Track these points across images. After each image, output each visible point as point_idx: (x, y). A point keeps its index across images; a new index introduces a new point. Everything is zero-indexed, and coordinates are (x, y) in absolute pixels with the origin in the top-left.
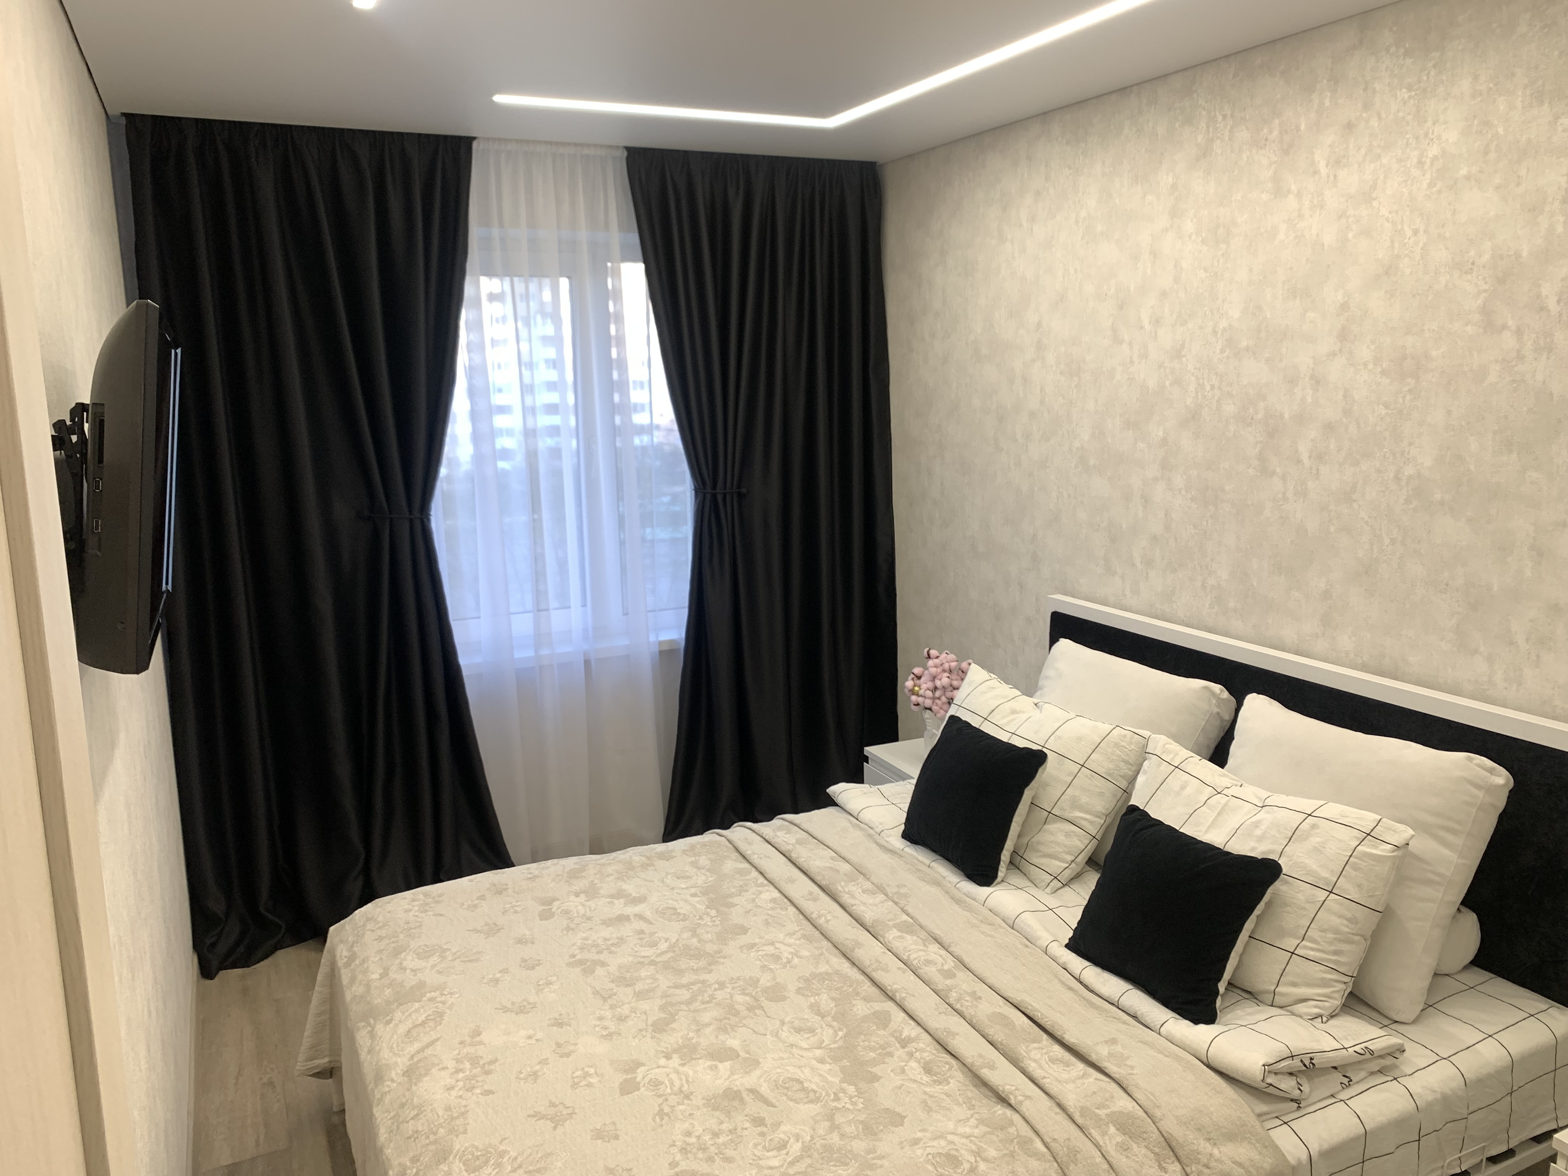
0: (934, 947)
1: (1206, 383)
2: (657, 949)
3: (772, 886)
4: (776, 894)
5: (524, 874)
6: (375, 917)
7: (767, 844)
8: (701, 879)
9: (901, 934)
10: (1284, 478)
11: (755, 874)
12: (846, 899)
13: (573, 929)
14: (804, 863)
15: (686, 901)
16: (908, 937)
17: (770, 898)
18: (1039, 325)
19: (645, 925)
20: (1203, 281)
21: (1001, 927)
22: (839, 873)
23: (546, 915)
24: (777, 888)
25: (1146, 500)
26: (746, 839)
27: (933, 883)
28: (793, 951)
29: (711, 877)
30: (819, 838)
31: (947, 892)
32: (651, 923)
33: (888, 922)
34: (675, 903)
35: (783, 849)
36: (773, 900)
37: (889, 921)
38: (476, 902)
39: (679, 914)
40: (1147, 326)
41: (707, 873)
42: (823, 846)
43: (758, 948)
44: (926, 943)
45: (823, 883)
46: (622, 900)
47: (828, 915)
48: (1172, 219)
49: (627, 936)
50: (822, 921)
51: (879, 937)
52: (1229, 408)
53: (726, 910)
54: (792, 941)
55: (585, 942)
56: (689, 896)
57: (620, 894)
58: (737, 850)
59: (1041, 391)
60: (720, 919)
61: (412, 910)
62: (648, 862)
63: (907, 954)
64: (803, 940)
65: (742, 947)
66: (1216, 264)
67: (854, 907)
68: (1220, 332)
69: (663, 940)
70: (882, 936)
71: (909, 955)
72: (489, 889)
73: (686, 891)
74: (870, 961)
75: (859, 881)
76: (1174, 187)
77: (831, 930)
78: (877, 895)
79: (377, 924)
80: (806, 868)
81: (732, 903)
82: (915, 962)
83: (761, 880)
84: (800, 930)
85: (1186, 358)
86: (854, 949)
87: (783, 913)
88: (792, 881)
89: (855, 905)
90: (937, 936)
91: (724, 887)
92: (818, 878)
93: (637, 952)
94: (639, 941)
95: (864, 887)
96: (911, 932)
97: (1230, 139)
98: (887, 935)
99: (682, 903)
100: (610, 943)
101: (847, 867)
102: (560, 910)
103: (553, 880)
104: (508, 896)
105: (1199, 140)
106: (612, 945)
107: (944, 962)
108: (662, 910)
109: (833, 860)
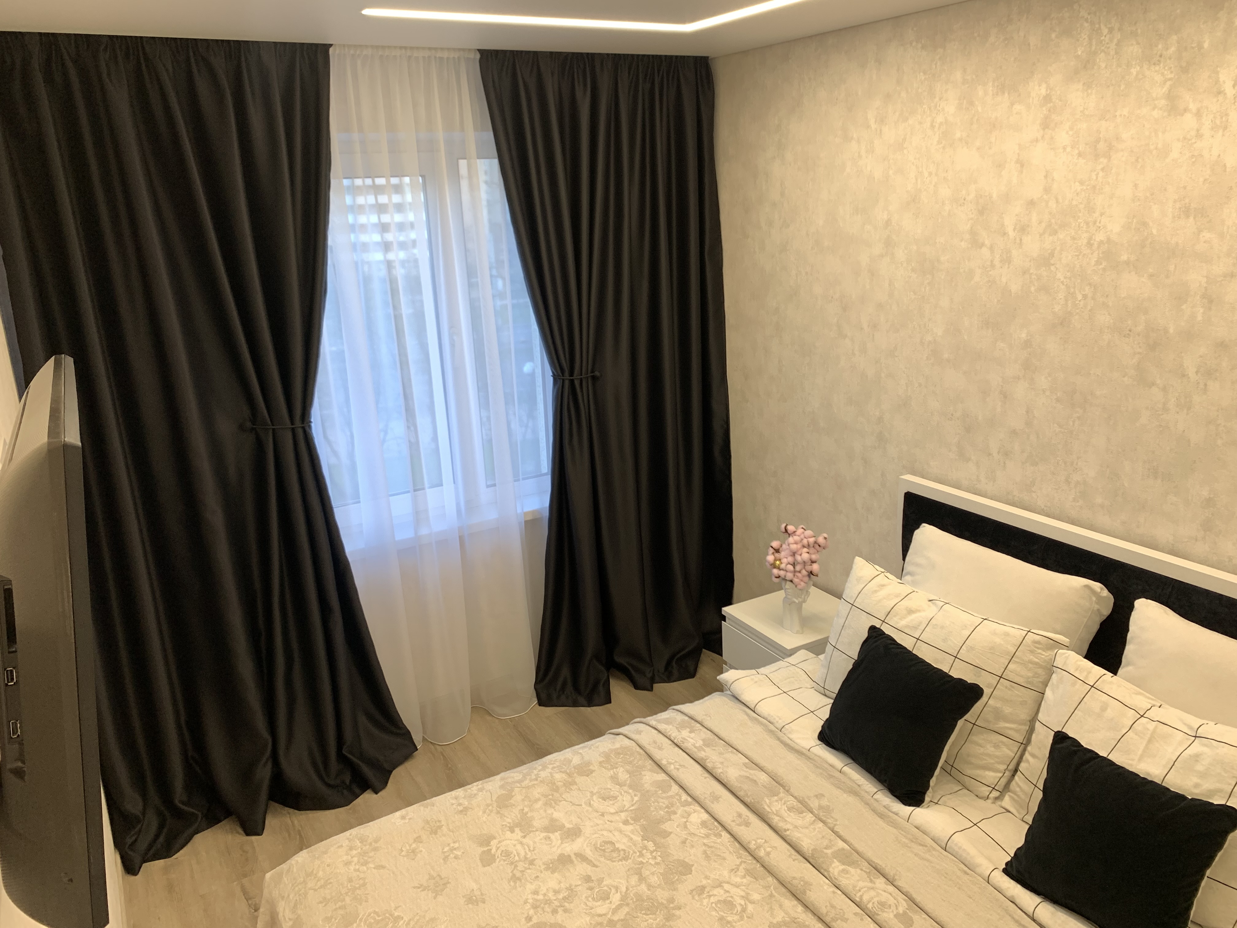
0: (880, 882)
1: (1077, 292)
2: (611, 902)
3: (697, 804)
4: (705, 816)
5: (454, 806)
6: (315, 872)
7: (677, 749)
8: (627, 799)
9: (843, 867)
10: (1164, 389)
11: (675, 788)
12: (775, 820)
13: (519, 879)
14: (722, 774)
15: (621, 831)
16: (852, 870)
17: (699, 821)
18: (888, 223)
19: (589, 868)
20: (1077, 194)
21: (934, 849)
22: (757, 784)
23: (488, 859)
24: (703, 808)
25: (1005, 396)
26: (655, 742)
27: (850, 792)
28: (743, 894)
29: (635, 795)
30: (726, 739)
31: (868, 804)
32: (597, 866)
33: (825, 851)
34: (610, 835)
35: (695, 756)
36: (704, 824)
37: (826, 848)
38: (414, 846)
39: (618, 850)
40: (1011, 234)
41: (631, 791)
42: (732, 749)
43: (708, 892)
44: (872, 878)
45: (748, 800)
46: (557, 834)
47: (766, 844)
48: (1044, 129)
49: (576, 886)
50: (762, 853)
51: (822, 871)
52: (1104, 318)
53: (663, 840)
54: (738, 880)
55: (536, 897)
56: (621, 825)
57: (552, 827)
58: (651, 757)
59: (890, 285)
60: (659, 853)
61: (353, 862)
62: (570, 780)
63: (858, 895)
64: (748, 878)
65: (692, 891)
66: (1095, 178)
67: (788, 833)
68: (1096, 245)
69: (613, 891)
70: (825, 870)
71: (861, 896)
72: (423, 828)
73: (616, 818)
74: (826, 907)
75: (782, 795)
76: (1047, 98)
77: (775, 866)
78: (804, 814)
79: (318, 881)
80: (725, 781)
81: (665, 831)
82: (870, 906)
83: (684, 797)
84: (741, 863)
85: (1055, 267)
86: (805, 892)
87: (719, 841)
88: (716, 798)
89: (788, 830)
90: (879, 867)
91: (652, 809)
92: (741, 794)
93: (592, 908)
94: (589, 892)
95: (788, 803)
96: (853, 864)
97: (1117, 53)
98: (831, 869)
99: (616, 833)
100: (561, 896)
101: (763, 777)
102: (499, 852)
103: (484, 812)
104: (444, 835)
105: (1079, 53)
106: (565, 898)
107: (895, 902)
108: (601, 846)
109: (747, 767)
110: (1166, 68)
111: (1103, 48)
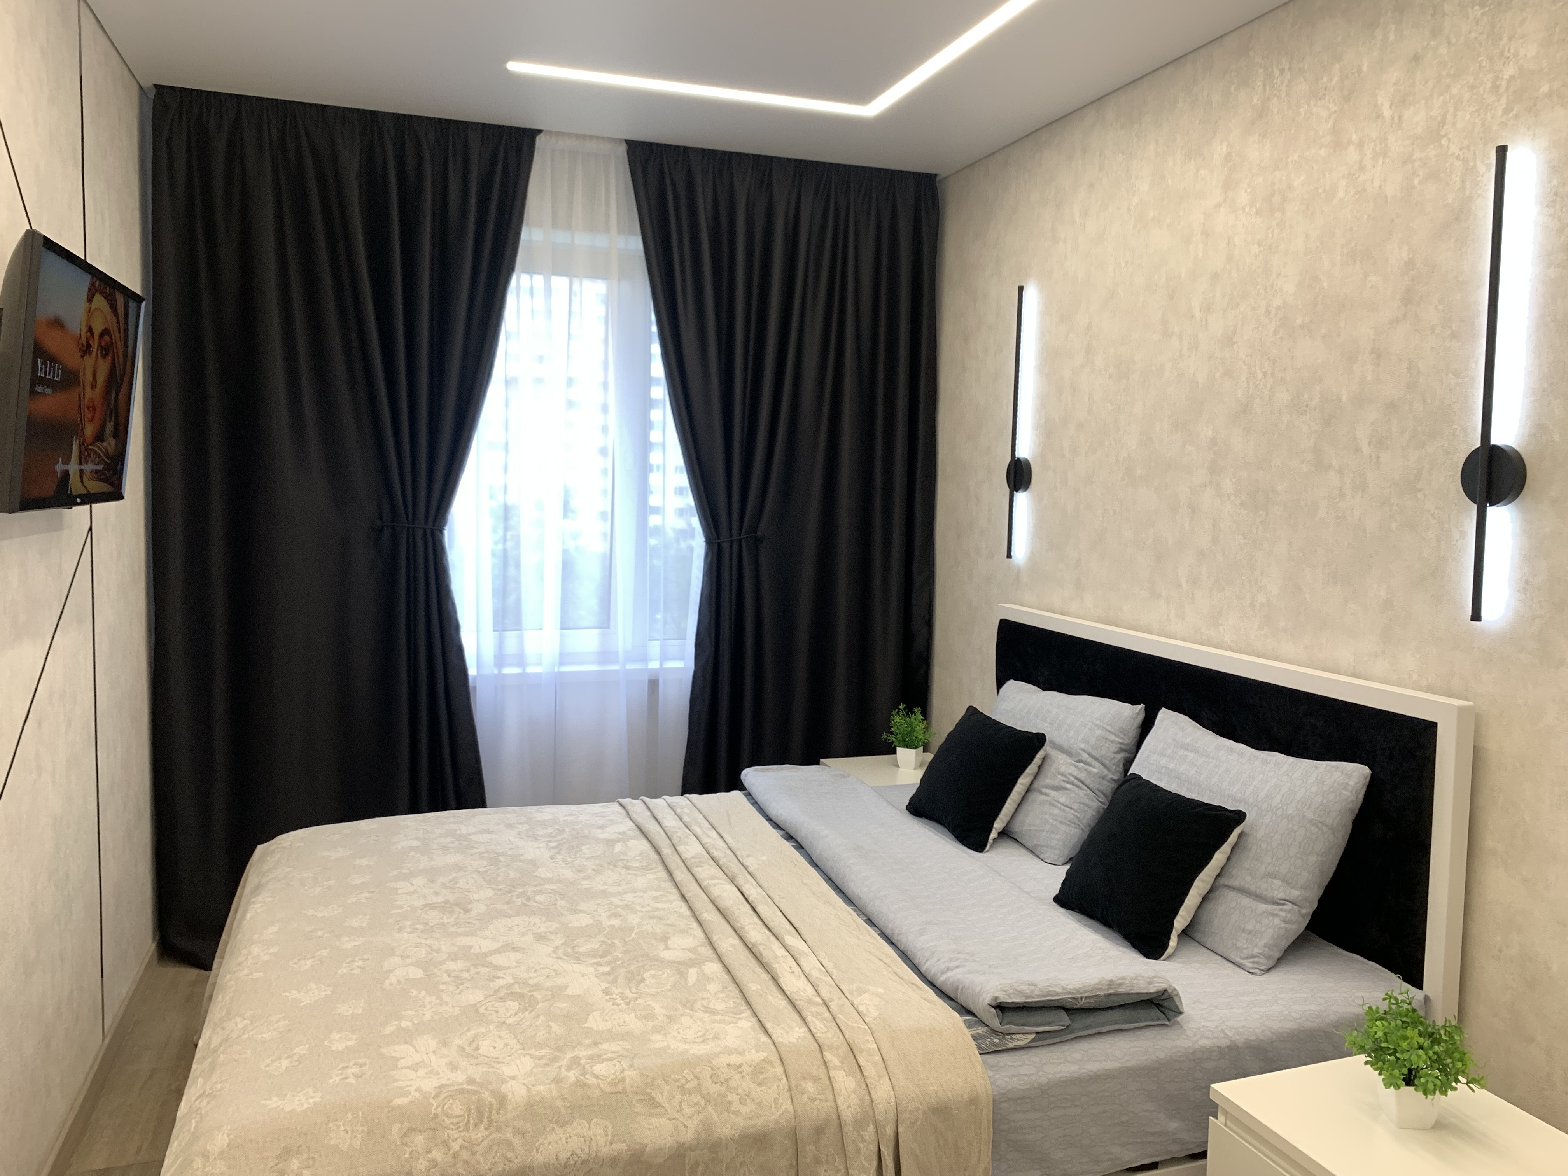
1: (1258, 370)
10: (1341, 471)
18: (1089, 326)
20: (1256, 257)
25: (1194, 510)
40: (1198, 315)
48: (1226, 192)
59: (1089, 399)
68: (1273, 313)
76: (1228, 157)
85: (1238, 345)
97: (1287, 95)
105: (1255, 101)
110: (1331, 101)
111: (1275, 92)
